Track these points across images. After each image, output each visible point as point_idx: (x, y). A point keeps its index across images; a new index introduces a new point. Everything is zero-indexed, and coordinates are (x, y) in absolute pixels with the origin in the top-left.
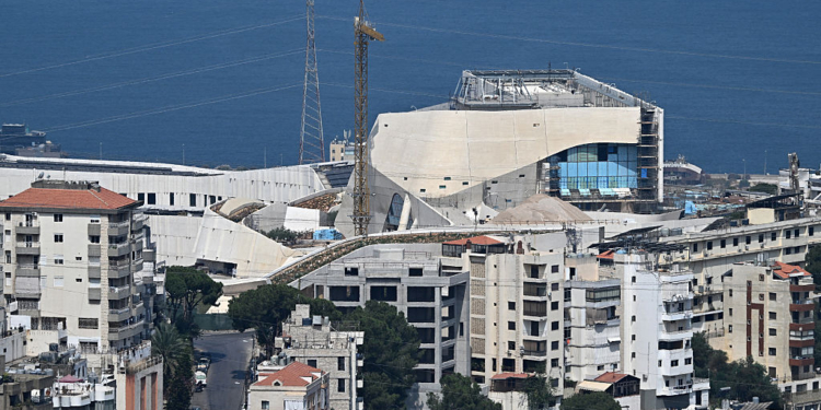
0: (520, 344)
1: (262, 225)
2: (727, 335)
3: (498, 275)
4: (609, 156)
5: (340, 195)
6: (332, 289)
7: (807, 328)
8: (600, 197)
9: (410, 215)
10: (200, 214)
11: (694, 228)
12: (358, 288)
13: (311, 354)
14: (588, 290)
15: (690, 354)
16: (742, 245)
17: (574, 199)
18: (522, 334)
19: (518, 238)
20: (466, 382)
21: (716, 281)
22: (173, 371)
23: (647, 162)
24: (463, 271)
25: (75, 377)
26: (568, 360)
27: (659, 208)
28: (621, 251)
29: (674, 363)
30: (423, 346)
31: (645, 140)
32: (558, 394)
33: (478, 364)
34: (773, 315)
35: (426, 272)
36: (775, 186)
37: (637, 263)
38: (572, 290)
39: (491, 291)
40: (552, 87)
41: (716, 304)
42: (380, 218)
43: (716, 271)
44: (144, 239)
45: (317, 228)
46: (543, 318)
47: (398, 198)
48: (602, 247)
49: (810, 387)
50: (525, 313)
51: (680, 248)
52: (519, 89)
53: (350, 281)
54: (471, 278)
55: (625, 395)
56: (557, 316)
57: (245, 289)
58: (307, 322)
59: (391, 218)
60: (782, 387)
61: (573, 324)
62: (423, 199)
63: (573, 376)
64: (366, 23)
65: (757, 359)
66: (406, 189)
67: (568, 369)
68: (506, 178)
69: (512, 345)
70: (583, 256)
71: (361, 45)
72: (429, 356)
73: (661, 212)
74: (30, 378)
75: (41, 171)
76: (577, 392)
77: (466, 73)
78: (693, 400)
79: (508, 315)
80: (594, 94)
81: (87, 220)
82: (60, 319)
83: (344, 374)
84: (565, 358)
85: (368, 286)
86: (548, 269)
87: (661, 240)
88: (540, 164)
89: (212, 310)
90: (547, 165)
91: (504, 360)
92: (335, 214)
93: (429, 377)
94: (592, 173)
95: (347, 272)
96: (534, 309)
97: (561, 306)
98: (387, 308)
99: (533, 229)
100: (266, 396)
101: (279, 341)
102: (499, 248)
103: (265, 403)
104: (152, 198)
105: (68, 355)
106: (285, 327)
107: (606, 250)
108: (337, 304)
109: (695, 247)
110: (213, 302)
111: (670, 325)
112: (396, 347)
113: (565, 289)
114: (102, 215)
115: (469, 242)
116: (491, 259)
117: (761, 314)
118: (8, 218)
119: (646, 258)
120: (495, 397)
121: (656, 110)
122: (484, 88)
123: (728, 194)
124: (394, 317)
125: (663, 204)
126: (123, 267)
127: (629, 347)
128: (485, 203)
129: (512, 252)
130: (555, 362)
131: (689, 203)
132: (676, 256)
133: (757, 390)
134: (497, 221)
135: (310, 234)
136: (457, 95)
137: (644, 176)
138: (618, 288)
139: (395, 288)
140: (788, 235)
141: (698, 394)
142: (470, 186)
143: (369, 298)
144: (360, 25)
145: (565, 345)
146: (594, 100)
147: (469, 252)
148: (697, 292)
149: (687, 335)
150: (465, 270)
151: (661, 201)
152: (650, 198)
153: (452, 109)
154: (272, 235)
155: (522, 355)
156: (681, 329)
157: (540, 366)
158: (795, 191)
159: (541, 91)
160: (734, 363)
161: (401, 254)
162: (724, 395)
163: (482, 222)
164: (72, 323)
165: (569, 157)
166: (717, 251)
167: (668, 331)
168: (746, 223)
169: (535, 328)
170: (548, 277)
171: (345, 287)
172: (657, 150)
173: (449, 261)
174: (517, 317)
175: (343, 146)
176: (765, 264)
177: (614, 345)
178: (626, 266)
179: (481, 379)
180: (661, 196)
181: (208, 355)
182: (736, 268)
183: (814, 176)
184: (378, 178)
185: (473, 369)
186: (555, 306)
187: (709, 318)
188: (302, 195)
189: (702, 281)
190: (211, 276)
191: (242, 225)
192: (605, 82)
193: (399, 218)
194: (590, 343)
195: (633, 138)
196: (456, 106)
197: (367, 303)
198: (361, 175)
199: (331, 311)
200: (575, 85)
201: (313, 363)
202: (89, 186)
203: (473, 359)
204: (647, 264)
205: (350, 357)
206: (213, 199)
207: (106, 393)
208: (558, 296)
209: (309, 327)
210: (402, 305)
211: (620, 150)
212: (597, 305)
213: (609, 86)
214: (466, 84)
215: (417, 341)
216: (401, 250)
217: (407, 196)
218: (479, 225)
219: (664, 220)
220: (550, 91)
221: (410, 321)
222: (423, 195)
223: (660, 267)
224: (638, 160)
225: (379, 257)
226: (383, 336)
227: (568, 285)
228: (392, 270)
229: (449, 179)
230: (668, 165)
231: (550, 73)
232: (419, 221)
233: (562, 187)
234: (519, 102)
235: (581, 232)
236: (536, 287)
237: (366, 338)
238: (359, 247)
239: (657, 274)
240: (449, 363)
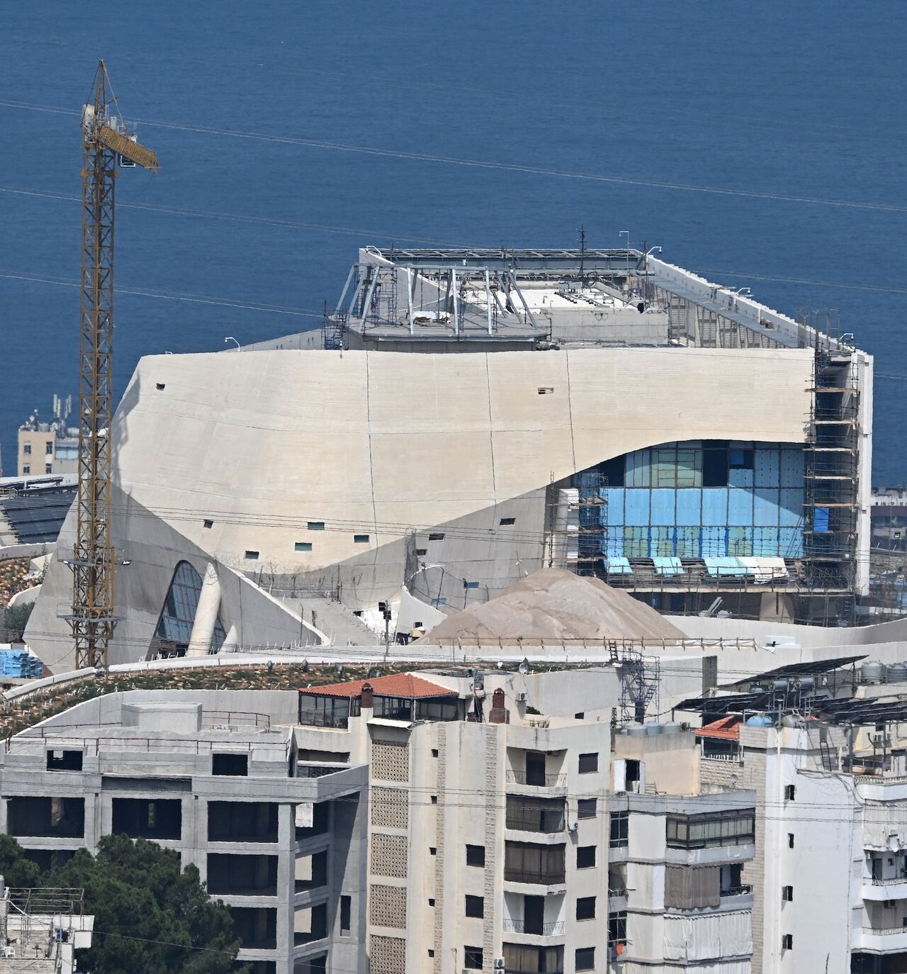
0: (494, 954)
3: (442, 775)
4: (732, 472)
5: (39, 562)
6: (15, 803)
8: (706, 579)
9: (219, 618)
12: (81, 801)
14: (672, 819)
17: (640, 583)
18: (501, 930)
19: (494, 682)
23: (829, 491)
24: (353, 763)
27: (858, 609)
28: (759, 719)
30: (246, 954)
31: (825, 434)
35: (261, 766)
37: (798, 751)
38: (632, 820)
39: (422, 818)
40: (587, 293)
42: (140, 625)
46: (556, 888)
47: (187, 572)
48: (710, 708)
50: (511, 875)
52: (502, 297)
53: (61, 785)
54: (373, 782)
56: (591, 882)
59: (170, 624)
61: (631, 905)
62: (253, 576)
64: (113, 123)
66: (208, 550)
68: (465, 528)
69: (474, 957)
70: (661, 729)
71: (99, 180)
73: (863, 620)
77: (370, 256)
79: (466, 880)
80: (695, 315)
85: (107, 800)
86: (571, 763)
87: (862, 693)
88: (553, 491)
90: (572, 495)
92: (27, 610)
94: (688, 518)
95: (53, 763)
96: (533, 865)
97: (602, 858)
98: (154, 855)
99: (531, 659)
102: (446, 707)
108: (26, 842)
111: (880, 912)
112: (176, 956)
113: (613, 815)
115: (368, 691)
116: (425, 734)
119: (823, 739)
121: (854, 358)
122: (414, 294)
124: (172, 880)
125: (869, 601)
127: (774, 968)
128: (412, 590)
129: (477, 716)
134: (442, 636)
136: (344, 312)
137: (822, 528)
139: (178, 803)
142: (373, 543)
143: (108, 831)
144: (98, 126)
145: (613, 960)
146: (695, 329)
147: (367, 713)
150: (354, 763)
151: (865, 592)
152: (836, 584)
153: (330, 345)
159: (560, 303)
161: (194, 718)
163: (403, 638)
165: (628, 476)
167: (876, 927)
169: (533, 914)
170: (569, 782)
171: (48, 800)
172: (855, 460)
173: (315, 738)
174: (490, 883)
175: (51, 437)
178: (770, 759)
180: (863, 581)
186: (586, 857)
192: (725, 285)
193: (190, 623)
194: (673, 954)
195: (796, 433)
196: (342, 340)
197: (104, 842)
198: (93, 511)
199: (10, 859)
200: (648, 290)
204: (825, 753)
208: (595, 832)
210: (194, 847)
211: (759, 459)
212: (695, 857)
213: (735, 295)
214: (368, 282)
215: (229, 942)
216: (193, 706)
217: (211, 568)
218: (395, 647)
219: (869, 639)
220: (582, 304)
221: (212, 890)
222: (253, 565)
223: (857, 762)
224: (808, 486)
225: (135, 724)
226: (144, 927)
227: (622, 807)
228: (172, 758)
229: (320, 525)
230: (881, 500)
231: (581, 259)
232: (241, 633)
233: (609, 552)
234: (503, 332)
235: (658, 669)
236: (538, 809)
237: (99, 932)
238: (87, 697)
239: (850, 780)
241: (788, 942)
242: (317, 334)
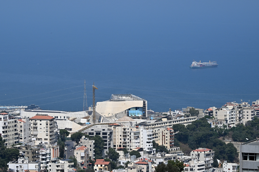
0: (122, 142)
1: (76, 122)
2: (159, 140)
3: (118, 130)
4: (138, 109)
5: (90, 116)
6: (89, 133)
7: (173, 139)
8: (136, 116)
9: (103, 120)
10: (66, 120)
11: (153, 122)
12: (93, 133)
13: (85, 144)
14: (134, 133)
15: (152, 144)
16: (161, 125)
17: (131, 117)
18: (122, 141)
19: (122, 124)
20: (113, 149)
21: (157, 131)
22: (61, 148)
23: (144, 110)
25: (44, 149)
26: (131, 145)
28: (140, 126)
29: (149, 146)
30: (105, 143)
31: (144, 106)
32: (129, 151)
33: (115, 146)
34: (167, 137)
35: (106, 130)
36: (167, 114)
37: (142, 128)
39: (117, 133)
41: (157, 135)
42: (97, 120)
43: (157, 129)
44: (56, 124)
45: (86, 122)
46: (126, 138)
47: (100, 117)
48: (136, 125)
49: (173, 150)
50: (123, 137)
51: (150, 125)
52: (122, 98)
53: (92, 132)
54: (114, 131)
55: (141, 151)
57: (74, 133)
58: (84, 139)
59: (99, 120)
60: (168, 150)
61: (131, 139)
65: (164, 145)
66: (102, 115)
67: (131, 147)
68: (119, 113)
69: (121, 143)
70: (133, 127)
71: (94, 90)
72: (106, 145)
73: (147, 119)
74: (36, 149)
75: (37, 113)
76: (132, 151)
77: (112, 95)
78: (153, 152)
79: (120, 137)
80: (135, 98)
81: (46, 121)
82: (41, 139)
83: (91, 148)
85: (95, 133)
87: (147, 124)
88: (125, 111)
89: (68, 137)
90: (127, 111)
91: (119, 145)
92: (89, 120)
93: (106, 148)
94: (135, 112)
96: (125, 136)
97: (129, 136)
99: (124, 122)
100: (77, 152)
101: (80, 142)
102: (118, 126)
103: (77, 153)
104: (57, 117)
105: (42, 145)
106: (81, 140)
107: (137, 126)
108: (90, 136)
109: (153, 125)
110: (68, 135)
111: (148, 139)
112: (100, 143)
114: (48, 120)
115: (113, 125)
116: (117, 127)
117: (165, 137)
118: (32, 121)
119: (144, 127)
120: (118, 152)
121: (146, 101)
122: (116, 97)
123: (159, 116)
124: (100, 138)
126: (52, 129)
127: (141, 143)
128: (116, 118)
129: (121, 126)
130: (128, 146)
131: (152, 117)
132: (150, 127)
133: (164, 150)
135: (85, 123)
136: (111, 99)
137: (144, 113)
138: (139, 132)
139: (100, 133)
140: (169, 123)
141: (154, 151)
142: (113, 114)
144: (94, 86)
145: (130, 143)
148: (153, 133)
149: (151, 141)
150: (112, 130)
152: (145, 117)
154: (78, 124)
156: (150, 140)
157: (126, 146)
158: (170, 115)
159: (126, 98)
160: (160, 146)
161: (101, 127)
162: (158, 151)
163: (115, 121)
164: (43, 139)
165: (130, 110)
166: (157, 126)
167: (148, 140)
168: (162, 121)
169: (125, 140)
170: (127, 130)
172: (146, 108)
173: (109, 128)
174: (122, 138)
175: (91, 108)
176: (165, 128)
177: (139, 143)
179: (115, 149)
180: (147, 116)
181: (67, 145)
182: (160, 129)
183: (174, 112)
184: (97, 113)
187: (155, 138)
188: (84, 116)
189: (154, 131)
190: (68, 131)
191: (73, 122)
193: (101, 120)
194: (134, 142)
195: (142, 106)
196: (111, 101)
197: (95, 135)
198: (94, 113)
200: (132, 97)
201: (86, 146)
202: (46, 115)
205: (92, 145)
206: (68, 117)
207: (49, 152)
208: (129, 134)
209: (85, 140)
210: (101, 136)
212: (136, 135)
213: (137, 97)
214: (112, 97)
217: (102, 117)
221: (103, 138)
222: (105, 116)
223: (147, 129)
226: (98, 141)
227: (130, 132)
229: (109, 113)
230: (148, 111)
231: (127, 95)
233: (129, 115)
234: (122, 100)
235: (133, 123)
236: (125, 132)
237: (95, 142)
238: (94, 125)
240: (110, 146)
241: (142, 141)
242: (109, 100)
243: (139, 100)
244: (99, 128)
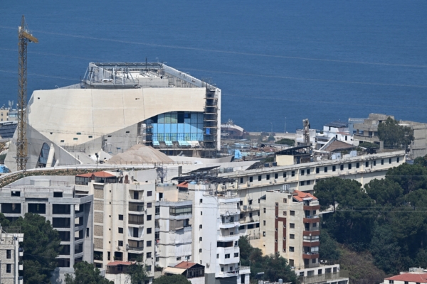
0: (126, 243)
2: (262, 238)
3: (112, 197)
4: (185, 120)
5: (8, 143)
6: (3, 205)
7: (314, 234)
8: (179, 147)
9: (54, 157)
11: (241, 168)
12: (20, 204)
14: (171, 208)
15: (237, 250)
16: (272, 179)
17: (162, 148)
18: (127, 236)
19: (125, 173)
20: (90, 267)
21: (255, 202)
23: (210, 124)
24: (89, 194)
26: (157, 254)
27: (218, 154)
28: (193, 182)
29: (227, 256)
30: (63, 243)
31: (209, 109)
32: (151, 275)
33: (98, 255)
34: (292, 225)
35: (66, 195)
36: (294, 141)
37: (203, 190)
38: (161, 208)
39: (107, 208)
40: (148, 74)
41: (255, 218)
42: (34, 159)
43: (255, 196)
46: (141, 226)
47: (46, 146)
48: (181, 180)
49: (316, 273)
50: (130, 222)
51: (232, 180)
52: (126, 75)
53: (15, 200)
54: (95, 199)
55: (194, 276)
56: (150, 224)
59: (41, 159)
60: (298, 272)
61: (161, 230)
62: (63, 147)
63: (160, 264)
64: (26, 31)
65: (281, 254)
66: (51, 140)
67: (157, 259)
68: (117, 134)
69: (121, 243)
70: (168, 185)
71: (23, 46)
72: (66, 250)
73: (219, 157)
76: (163, 274)
77: (91, 65)
78: (239, 281)
79: (119, 224)
80: (175, 79)
83: (11, 261)
84: (156, 252)
85: (27, 204)
86: (145, 194)
87: (219, 175)
88: (139, 124)
90: (144, 125)
91: (116, 253)
92: (5, 156)
93: (66, 264)
94: (174, 131)
95: (13, 194)
96: (135, 220)
97: (153, 218)
98: (39, 218)
99: (135, 167)
102: (113, 179)
107: (183, 182)
108: (6, 215)
109: (241, 180)
111: (224, 231)
112: (45, 243)
113: (156, 207)
115: (93, 176)
116: (108, 186)
117: (285, 224)
119: (209, 187)
120: (110, 277)
121: (216, 90)
122: (103, 74)
123: (263, 146)
124: (43, 224)
125: (220, 152)
127: (198, 246)
128: (103, 150)
129: (121, 182)
130: (149, 255)
131: (237, 151)
132: (229, 186)
133: (281, 275)
136: (85, 79)
137: (208, 133)
139: (45, 204)
140: (302, 173)
141: (243, 277)
142: (93, 138)
143: (27, 212)
144: (22, 32)
145: (156, 244)
146: (175, 83)
147: (93, 182)
148: (242, 210)
149: (236, 238)
150: (90, 194)
151: (219, 149)
152: (211, 147)
153: (82, 87)
155: (127, 250)
156: (232, 234)
157: (139, 257)
158: (307, 144)
159: (141, 76)
160: (267, 256)
161: (49, 183)
162: (260, 278)
163: (101, 162)
165: (159, 120)
166: (256, 183)
167: (223, 235)
168: (275, 164)
169: (136, 232)
170: (144, 198)
171: (11, 204)
172: (216, 116)
173: (80, 188)
174: (125, 225)
175: (8, 111)
176: (287, 191)
178: (196, 192)
179: (100, 265)
180: (219, 147)
182: (268, 194)
183: (320, 134)
184: (32, 132)
185: (95, 258)
186: (149, 218)
187: (250, 226)
189: (246, 203)
192: (183, 71)
193: (46, 159)
194: (171, 242)
195: (201, 108)
196: (85, 86)
197: (26, 215)
198: (22, 131)
199: (2, 219)
200: (163, 73)
203: (95, 252)
204: (210, 191)
205: (15, 251)
208: (151, 211)
210: (49, 216)
211: (192, 116)
212: (177, 218)
213: (186, 75)
214: (91, 71)
215: (58, 240)
216: (48, 180)
217: (52, 145)
218: (99, 164)
219: (221, 162)
220: (146, 77)
221: (54, 227)
222: (63, 144)
223: (218, 193)
224: (204, 123)
225: (33, 184)
226: (36, 236)
227: (158, 205)
228: (43, 193)
229: (80, 133)
230: (224, 126)
231: (146, 65)
232: (60, 161)
233: (154, 140)
234: (126, 84)
235: (167, 170)
236: (137, 205)
237: (25, 238)
238: (21, 178)
239: (216, 198)
240: (79, 255)
241: (201, 239)
242: (79, 85)
243: (191, 85)
244: (38, 189)
